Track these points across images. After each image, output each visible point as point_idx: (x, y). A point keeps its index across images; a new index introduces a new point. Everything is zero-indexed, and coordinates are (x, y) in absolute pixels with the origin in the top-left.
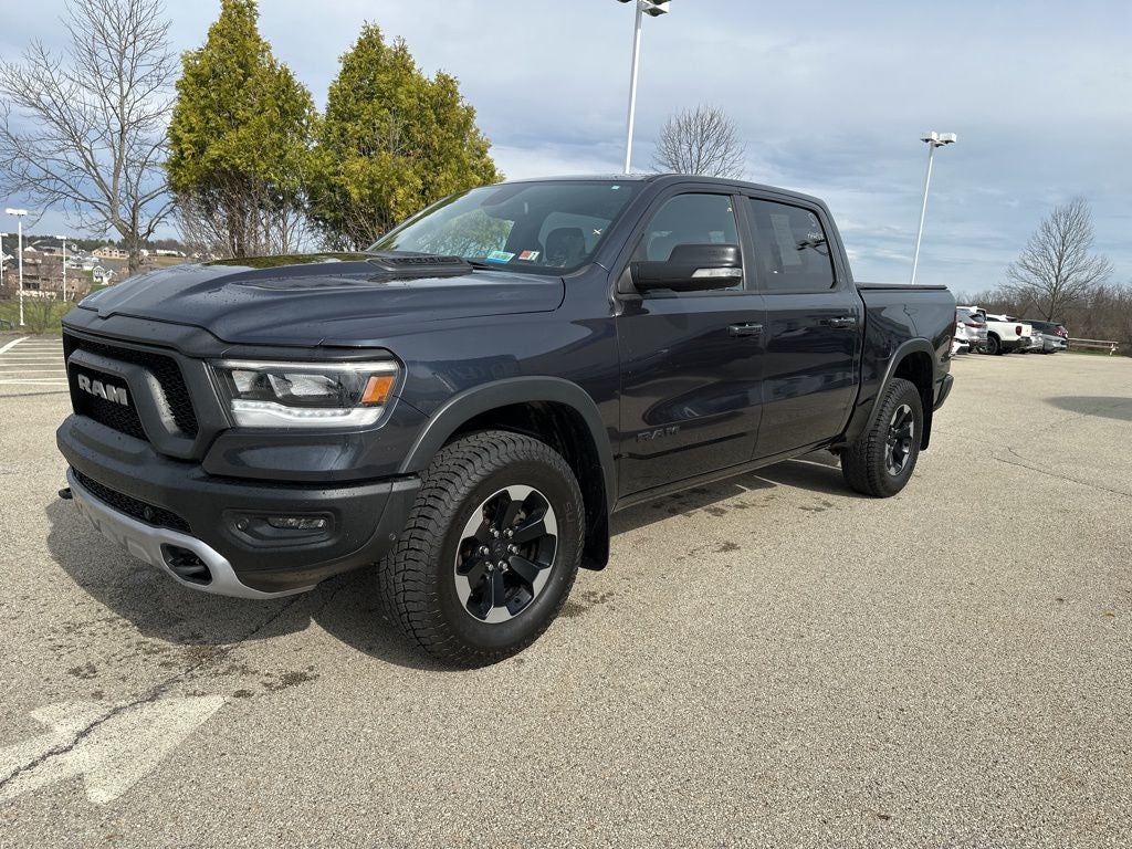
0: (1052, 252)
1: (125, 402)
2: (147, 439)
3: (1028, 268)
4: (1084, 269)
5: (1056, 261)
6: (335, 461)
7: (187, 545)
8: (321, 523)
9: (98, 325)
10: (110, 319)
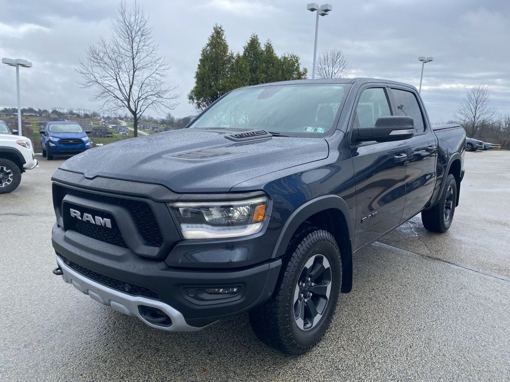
0: (472, 106)
1: (109, 225)
2: (127, 247)
3: (462, 113)
4: (486, 113)
5: (473, 110)
6: (237, 256)
7: (156, 306)
8: (235, 290)
9: (88, 183)
10: (95, 179)
